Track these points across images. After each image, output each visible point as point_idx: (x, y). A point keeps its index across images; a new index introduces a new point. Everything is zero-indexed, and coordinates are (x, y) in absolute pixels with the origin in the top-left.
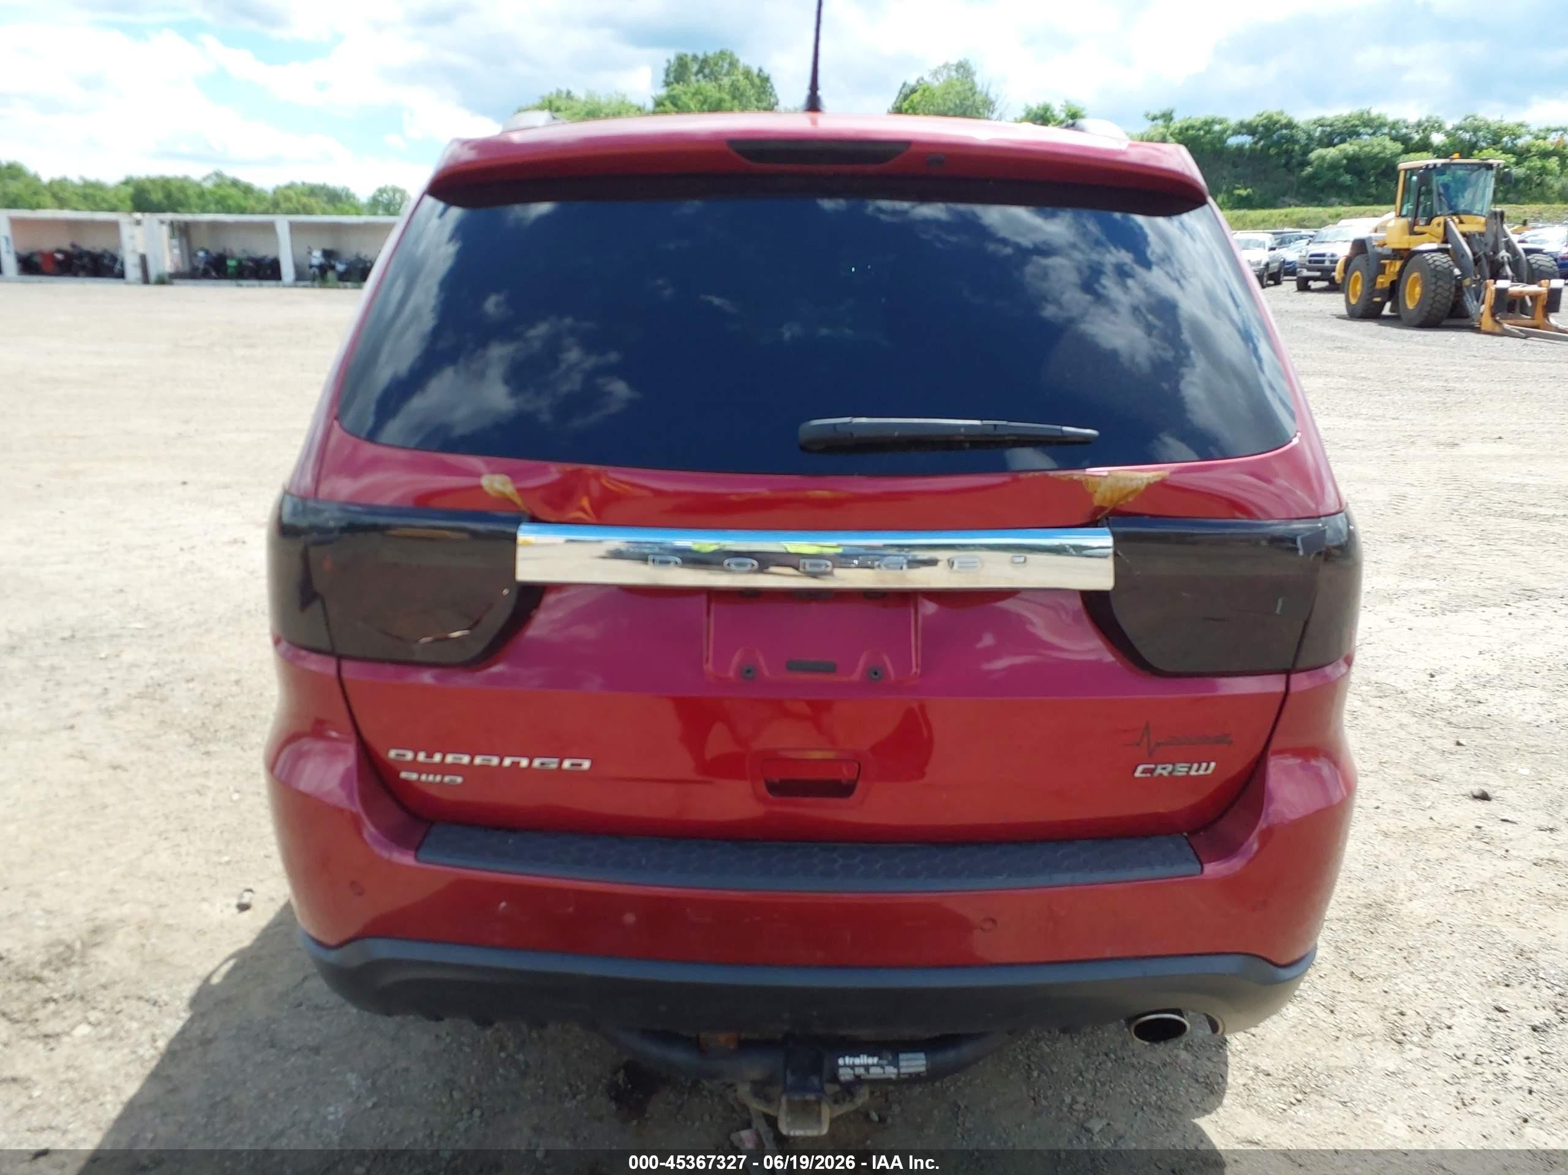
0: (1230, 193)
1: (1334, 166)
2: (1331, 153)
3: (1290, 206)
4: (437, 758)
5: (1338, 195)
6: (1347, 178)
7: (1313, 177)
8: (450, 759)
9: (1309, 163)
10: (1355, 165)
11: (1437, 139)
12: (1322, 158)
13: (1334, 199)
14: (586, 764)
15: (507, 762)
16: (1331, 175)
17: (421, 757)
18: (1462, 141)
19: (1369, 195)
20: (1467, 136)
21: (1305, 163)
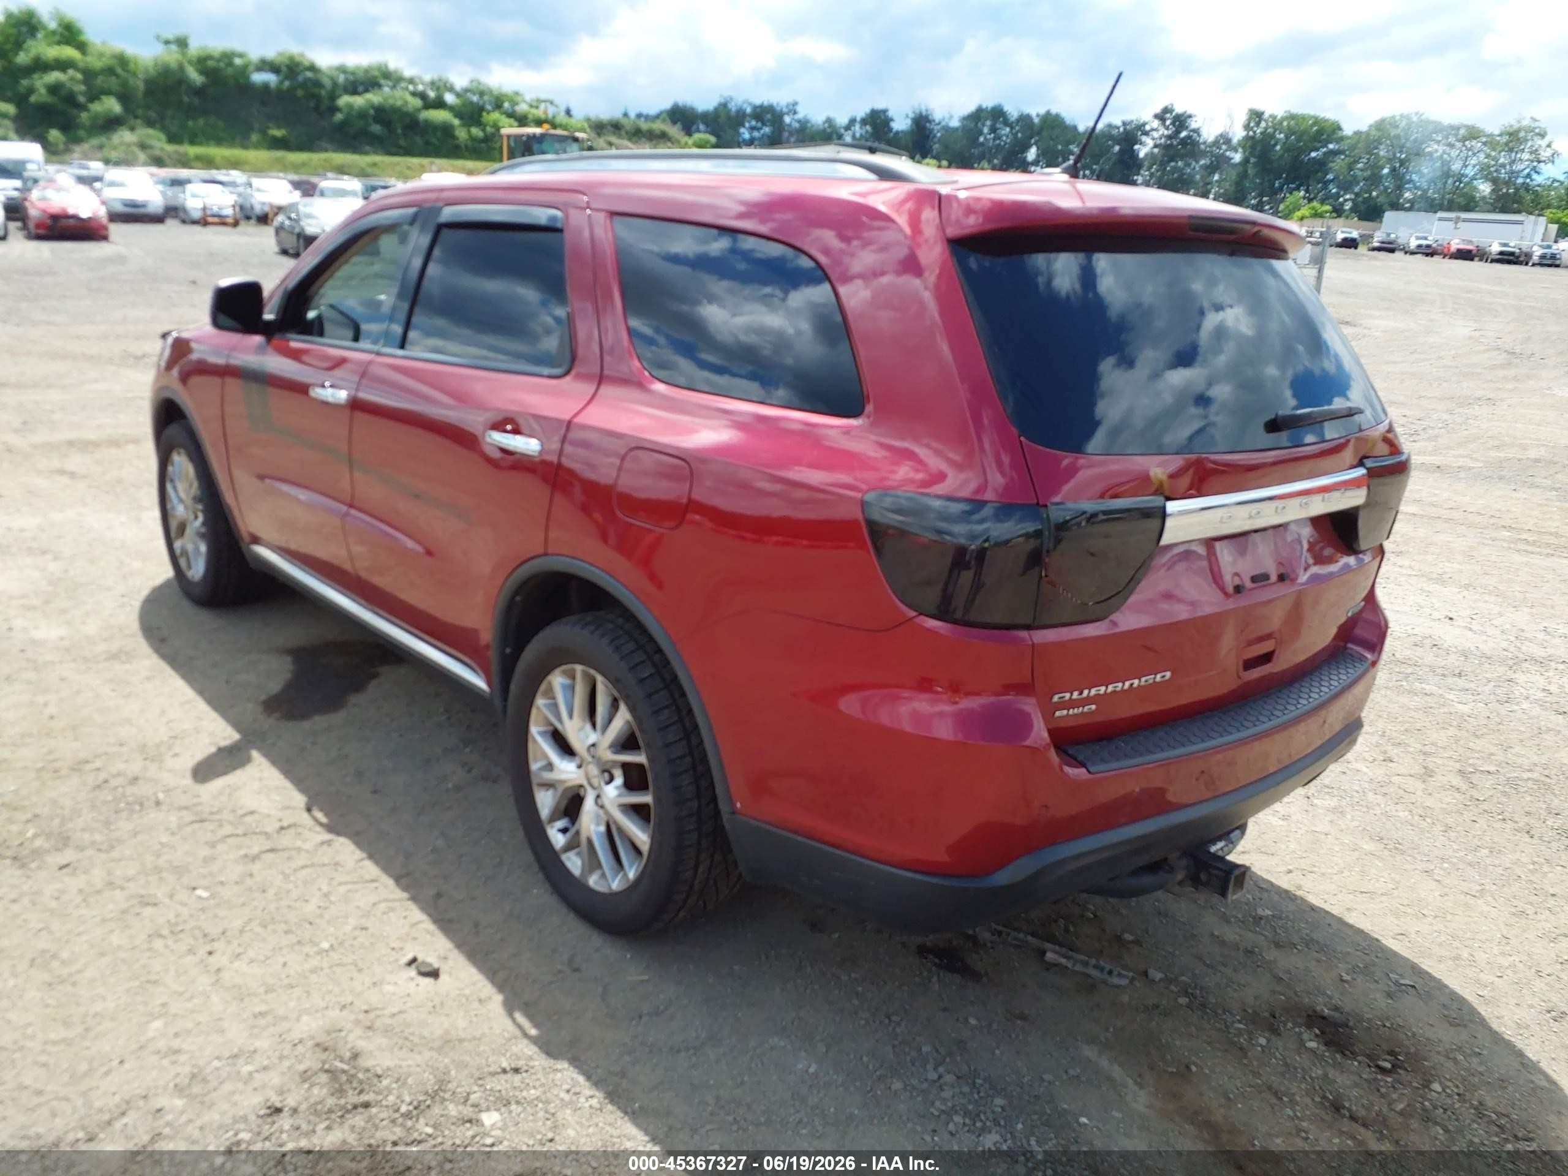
0: (263, 132)
1: (362, 114)
2: (358, 101)
3: (326, 150)
4: (1086, 692)
5: (371, 144)
6: (376, 128)
7: (344, 124)
8: (1093, 692)
9: (338, 109)
10: (383, 115)
11: (449, 98)
12: (350, 106)
13: (367, 148)
14: (1168, 674)
15: (1127, 684)
16: (361, 123)
17: (1075, 695)
18: (472, 103)
19: (400, 147)
20: (475, 99)
21: (334, 109)
